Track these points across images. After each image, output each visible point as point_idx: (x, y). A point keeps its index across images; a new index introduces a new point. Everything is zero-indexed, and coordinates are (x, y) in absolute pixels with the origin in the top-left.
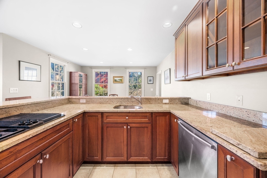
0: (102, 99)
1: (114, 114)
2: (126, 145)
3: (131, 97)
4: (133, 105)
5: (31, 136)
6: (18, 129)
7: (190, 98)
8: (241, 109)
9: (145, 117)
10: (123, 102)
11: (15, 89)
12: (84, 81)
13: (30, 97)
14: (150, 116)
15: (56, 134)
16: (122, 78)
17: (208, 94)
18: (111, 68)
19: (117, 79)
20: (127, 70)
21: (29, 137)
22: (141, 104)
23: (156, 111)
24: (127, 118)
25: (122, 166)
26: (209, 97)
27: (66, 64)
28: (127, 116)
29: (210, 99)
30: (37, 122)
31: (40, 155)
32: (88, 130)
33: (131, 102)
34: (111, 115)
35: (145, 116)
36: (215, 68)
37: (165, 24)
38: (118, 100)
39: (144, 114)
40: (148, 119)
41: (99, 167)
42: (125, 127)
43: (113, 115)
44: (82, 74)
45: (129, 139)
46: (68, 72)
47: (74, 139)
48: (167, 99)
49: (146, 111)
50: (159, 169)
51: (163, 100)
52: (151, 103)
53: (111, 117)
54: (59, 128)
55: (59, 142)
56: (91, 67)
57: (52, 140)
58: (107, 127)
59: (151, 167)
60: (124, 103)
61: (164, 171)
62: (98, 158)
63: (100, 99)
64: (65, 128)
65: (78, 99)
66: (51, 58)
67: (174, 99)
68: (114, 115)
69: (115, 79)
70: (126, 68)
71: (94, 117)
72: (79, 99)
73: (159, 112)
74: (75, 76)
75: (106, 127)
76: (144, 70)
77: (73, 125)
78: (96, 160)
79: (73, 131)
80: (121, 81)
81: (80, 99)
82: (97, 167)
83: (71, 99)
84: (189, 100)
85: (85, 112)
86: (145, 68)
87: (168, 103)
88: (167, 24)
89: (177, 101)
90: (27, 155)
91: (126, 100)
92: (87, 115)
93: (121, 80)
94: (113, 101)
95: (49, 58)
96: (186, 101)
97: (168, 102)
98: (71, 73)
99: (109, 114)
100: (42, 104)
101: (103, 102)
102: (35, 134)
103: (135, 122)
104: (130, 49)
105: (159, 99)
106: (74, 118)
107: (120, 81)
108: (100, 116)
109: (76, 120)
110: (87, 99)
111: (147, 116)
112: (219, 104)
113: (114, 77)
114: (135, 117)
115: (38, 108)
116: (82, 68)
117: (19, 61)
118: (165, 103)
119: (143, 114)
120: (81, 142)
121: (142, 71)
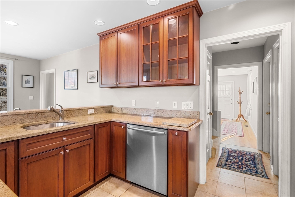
7: (113, 106)
8: (159, 110)
14: (92, 129)
17: (133, 101)
22: (62, 118)
23: (99, 122)
26: (135, 103)
28: (64, 136)
29: (135, 105)
33: (43, 118)
35: (87, 131)
36: (150, 81)
37: (97, 21)
38: (16, 117)
48: (92, 109)
50: (102, 188)
51: (88, 111)
52: (74, 115)
53: (32, 145)
58: (28, 164)
59: (92, 192)
60: (29, 121)
61: (107, 186)
67: (99, 109)
73: (102, 122)
75: (26, 165)
76: (14, 62)
84: (111, 108)
86: (16, 58)
87: (93, 114)
88: (99, 22)
89: (102, 110)
91: (34, 115)
96: (109, 109)
97: (93, 112)
99: (33, 140)
105: (84, 110)
108: (11, 148)
111: (89, 130)
112: (144, 109)
118: (91, 114)
121: (8, 63)
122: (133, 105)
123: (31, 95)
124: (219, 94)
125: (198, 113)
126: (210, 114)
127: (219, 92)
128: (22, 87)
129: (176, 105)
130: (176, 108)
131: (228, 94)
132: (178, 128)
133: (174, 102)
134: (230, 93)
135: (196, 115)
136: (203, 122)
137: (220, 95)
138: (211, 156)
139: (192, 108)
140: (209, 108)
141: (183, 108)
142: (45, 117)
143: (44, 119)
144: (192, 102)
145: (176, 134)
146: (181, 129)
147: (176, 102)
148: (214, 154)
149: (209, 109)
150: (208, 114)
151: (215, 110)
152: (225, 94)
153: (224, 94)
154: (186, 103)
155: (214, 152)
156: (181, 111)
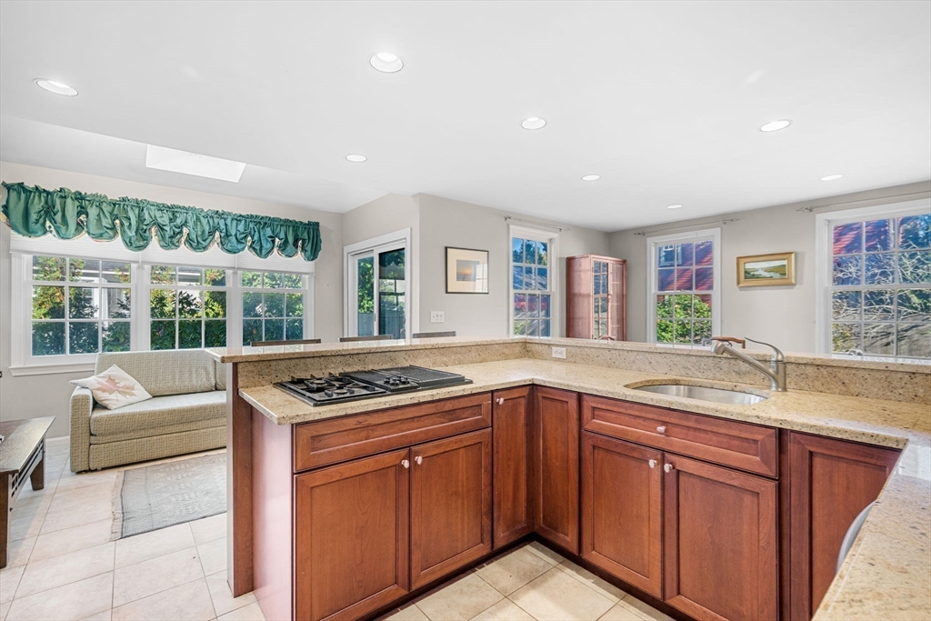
0: (614, 352)
1: (615, 406)
2: (659, 537)
3: (716, 352)
4: (735, 389)
5: (387, 406)
6: (376, 388)
9: (748, 445)
10: (693, 369)
11: (439, 313)
12: (613, 284)
13: (453, 334)
14: (772, 444)
15: (444, 420)
16: (785, 262)
18: (727, 220)
19: (759, 267)
20: (818, 216)
21: (385, 407)
22: (778, 387)
23: (803, 425)
24: (661, 429)
25: (649, 614)
27: (555, 235)
28: (664, 423)
30: (408, 383)
31: (406, 450)
32: (544, 439)
33: (734, 374)
34: (604, 407)
35: (746, 440)
39: (740, 431)
40: (758, 459)
41: (573, 573)
42: (652, 463)
43: (610, 408)
44: (610, 260)
45: (671, 515)
46: (560, 258)
47: (497, 452)
49: (748, 416)
53: (608, 414)
54: (451, 408)
55: (450, 442)
56: (642, 232)
57: (433, 429)
58: (594, 447)
60: (700, 375)
62: (569, 539)
63: (609, 350)
64: (468, 412)
65: (546, 347)
66: (511, 226)
68: (615, 409)
69: (748, 266)
70: (811, 207)
71: (559, 405)
72: (549, 345)
73: (824, 433)
74: (580, 271)
75: (591, 448)
77: (494, 412)
78: (563, 544)
79: (492, 426)
80: (782, 278)
81: (554, 345)
82: (568, 571)
83: (530, 345)
85: (533, 385)
90: (384, 440)
92: (540, 394)
93: (782, 271)
94: (653, 362)
95: (508, 225)
98: (570, 262)
99: (601, 403)
100: (454, 349)
101: (617, 363)
102: (396, 405)
103: (695, 455)
104: (774, 126)
106: (495, 394)
107: (777, 275)
108: (573, 403)
109: (502, 400)
110: (569, 348)
111: (756, 441)
113: (742, 261)
114: (697, 434)
115: (445, 359)
116: (610, 239)
117: (446, 248)
119: (730, 428)
120: (523, 468)
142: (738, 373)
143: (738, 379)
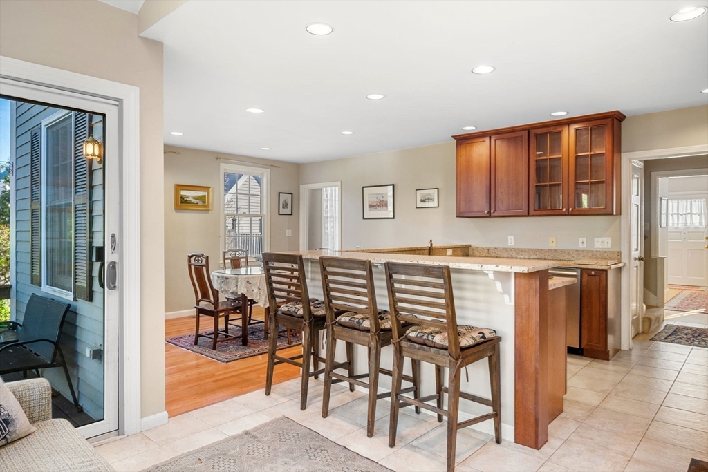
7: (471, 246)
8: (556, 250)
16: (205, 194)
17: (509, 237)
19: (189, 194)
20: (221, 164)
26: (513, 242)
29: (512, 245)
36: (548, 209)
51: (446, 251)
67: (457, 249)
69: (184, 193)
76: (270, 171)
80: (203, 205)
84: (469, 249)
86: (272, 167)
89: (459, 252)
93: (203, 199)
96: (464, 250)
97: (451, 254)
107: (200, 203)
113: (179, 188)
121: (263, 174)
122: (509, 244)
123: (289, 229)
124: (673, 224)
125: (619, 253)
126: (640, 259)
127: (673, 220)
128: (279, 214)
129: (585, 242)
130: (585, 246)
131: (698, 225)
132: (596, 267)
133: (581, 239)
134: (703, 221)
135: (616, 255)
136: (627, 265)
137: (676, 226)
138: (641, 330)
139: (609, 246)
140: (637, 250)
141: (596, 247)
144: (610, 238)
145: (593, 273)
146: (599, 267)
147: (585, 239)
148: (646, 328)
149: (638, 252)
150: (636, 259)
151: (653, 256)
152: (689, 225)
153: (686, 223)
154: (600, 239)
155: (647, 323)
156: (592, 251)
